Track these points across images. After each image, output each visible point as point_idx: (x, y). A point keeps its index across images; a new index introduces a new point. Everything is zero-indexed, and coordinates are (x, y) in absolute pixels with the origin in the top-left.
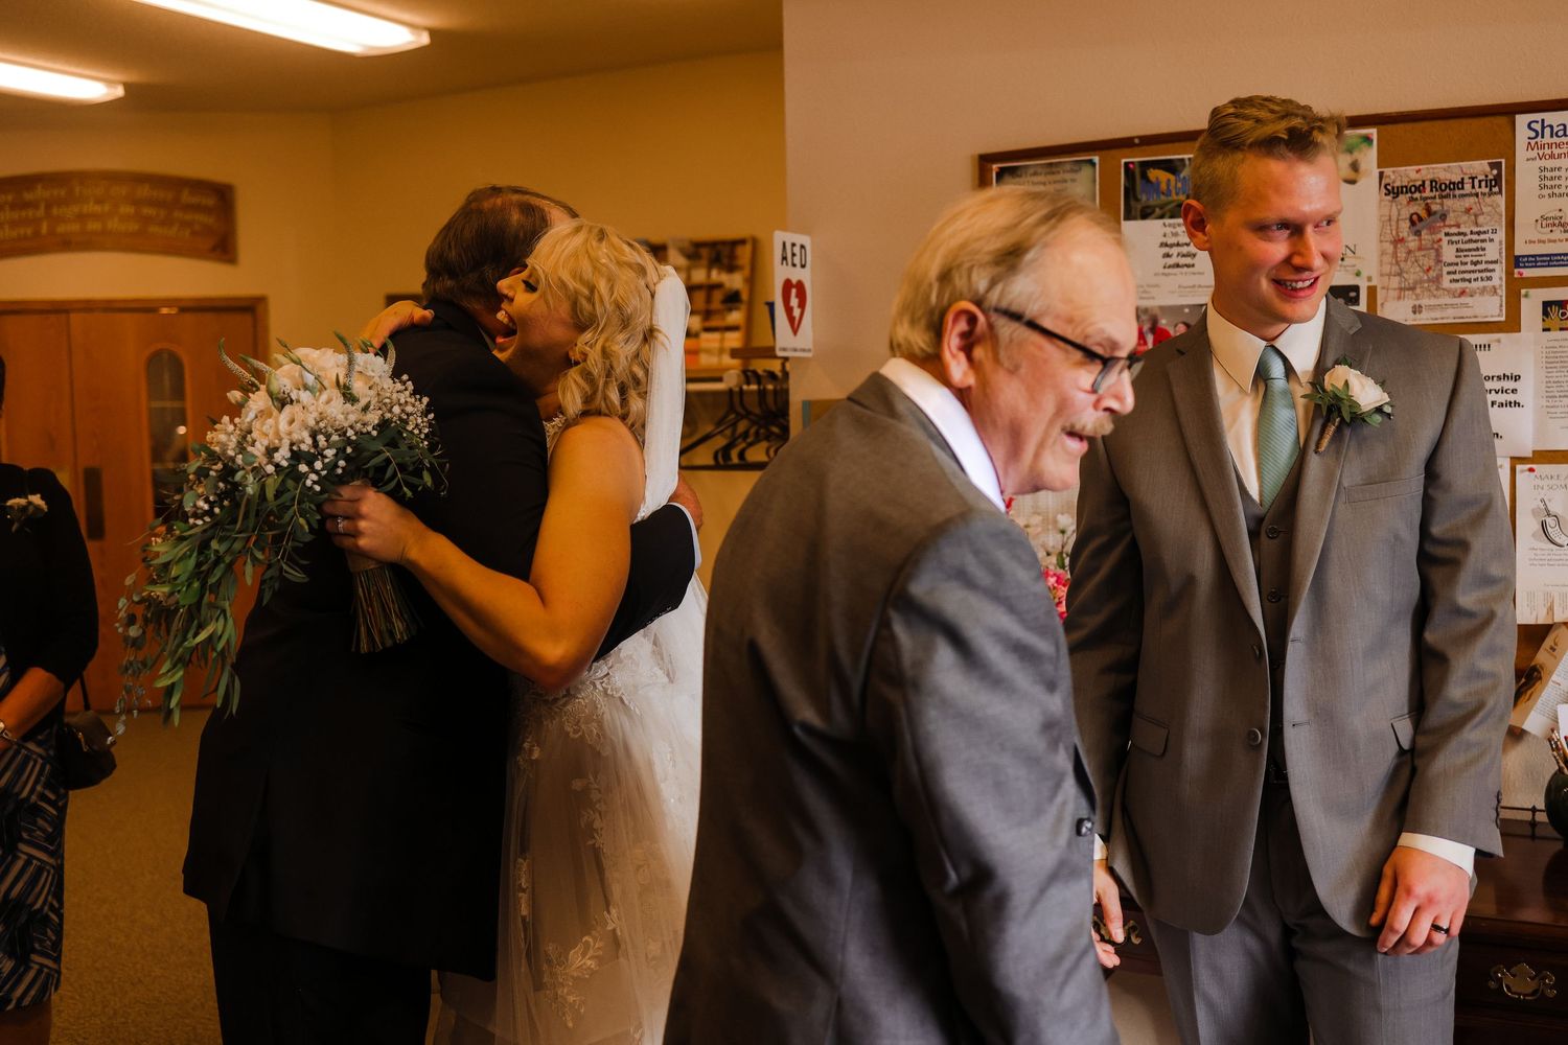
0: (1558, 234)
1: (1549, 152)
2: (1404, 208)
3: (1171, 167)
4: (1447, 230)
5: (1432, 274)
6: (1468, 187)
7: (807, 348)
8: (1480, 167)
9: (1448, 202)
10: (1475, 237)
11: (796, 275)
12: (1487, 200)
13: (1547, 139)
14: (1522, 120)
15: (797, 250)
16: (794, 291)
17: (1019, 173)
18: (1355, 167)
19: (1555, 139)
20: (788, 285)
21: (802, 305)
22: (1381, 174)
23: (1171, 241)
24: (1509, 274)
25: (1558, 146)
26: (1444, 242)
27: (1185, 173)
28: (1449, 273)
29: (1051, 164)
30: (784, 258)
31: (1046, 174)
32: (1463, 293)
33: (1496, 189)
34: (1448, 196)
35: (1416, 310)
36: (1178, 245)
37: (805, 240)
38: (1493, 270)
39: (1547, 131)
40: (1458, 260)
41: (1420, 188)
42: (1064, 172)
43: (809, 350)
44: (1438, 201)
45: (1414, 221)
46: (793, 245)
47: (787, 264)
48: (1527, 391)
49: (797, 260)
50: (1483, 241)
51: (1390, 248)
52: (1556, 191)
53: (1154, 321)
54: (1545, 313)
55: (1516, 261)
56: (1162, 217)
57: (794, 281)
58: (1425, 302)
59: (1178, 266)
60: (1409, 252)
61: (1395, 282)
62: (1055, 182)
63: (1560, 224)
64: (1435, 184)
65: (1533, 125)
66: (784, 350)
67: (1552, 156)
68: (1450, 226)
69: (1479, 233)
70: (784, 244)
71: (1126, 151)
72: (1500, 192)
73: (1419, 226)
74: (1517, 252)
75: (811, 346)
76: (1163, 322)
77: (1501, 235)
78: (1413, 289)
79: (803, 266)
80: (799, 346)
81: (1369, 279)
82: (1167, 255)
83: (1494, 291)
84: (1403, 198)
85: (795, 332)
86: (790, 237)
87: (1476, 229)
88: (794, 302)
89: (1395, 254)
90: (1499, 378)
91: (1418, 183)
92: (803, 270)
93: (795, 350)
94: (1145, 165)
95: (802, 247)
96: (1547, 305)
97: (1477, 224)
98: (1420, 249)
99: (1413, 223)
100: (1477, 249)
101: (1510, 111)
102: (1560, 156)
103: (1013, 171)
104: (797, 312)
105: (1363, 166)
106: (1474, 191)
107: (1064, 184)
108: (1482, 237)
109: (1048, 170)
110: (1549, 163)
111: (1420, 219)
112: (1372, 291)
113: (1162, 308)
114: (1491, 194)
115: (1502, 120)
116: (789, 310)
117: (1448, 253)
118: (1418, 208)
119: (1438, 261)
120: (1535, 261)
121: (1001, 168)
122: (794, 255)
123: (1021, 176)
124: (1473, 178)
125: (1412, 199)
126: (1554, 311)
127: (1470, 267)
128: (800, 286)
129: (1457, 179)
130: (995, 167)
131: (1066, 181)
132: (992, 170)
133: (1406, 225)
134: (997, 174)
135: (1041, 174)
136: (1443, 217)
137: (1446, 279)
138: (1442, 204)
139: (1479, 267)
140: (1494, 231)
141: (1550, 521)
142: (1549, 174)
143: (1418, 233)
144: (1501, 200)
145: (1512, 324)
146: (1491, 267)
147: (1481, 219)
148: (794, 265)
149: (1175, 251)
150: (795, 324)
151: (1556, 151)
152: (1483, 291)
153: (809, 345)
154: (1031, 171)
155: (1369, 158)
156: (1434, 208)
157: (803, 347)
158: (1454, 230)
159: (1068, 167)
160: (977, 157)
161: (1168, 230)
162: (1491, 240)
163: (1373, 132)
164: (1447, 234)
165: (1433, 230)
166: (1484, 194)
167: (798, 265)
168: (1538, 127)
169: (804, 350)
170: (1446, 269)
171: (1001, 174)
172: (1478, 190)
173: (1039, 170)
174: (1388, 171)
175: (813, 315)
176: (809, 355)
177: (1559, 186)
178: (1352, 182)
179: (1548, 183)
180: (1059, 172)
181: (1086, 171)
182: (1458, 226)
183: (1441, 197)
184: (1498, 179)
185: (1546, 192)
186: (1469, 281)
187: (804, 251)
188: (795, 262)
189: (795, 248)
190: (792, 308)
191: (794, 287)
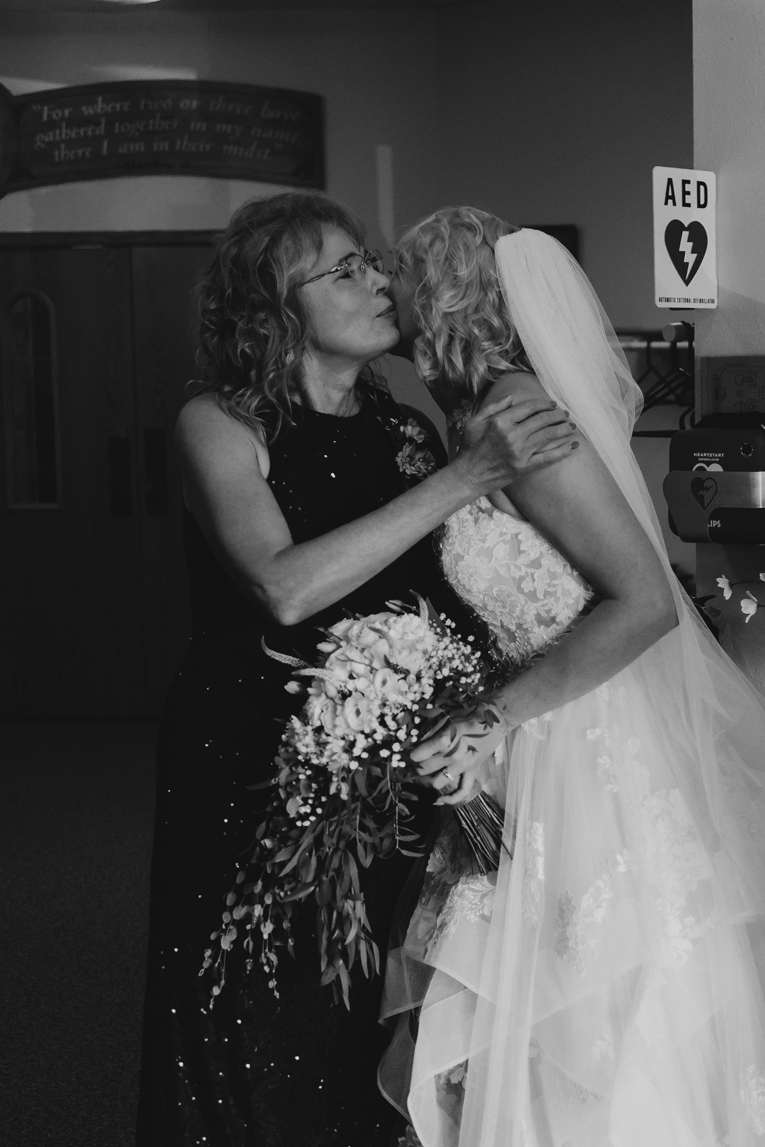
7: (707, 298)
11: (687, 216)
15: (692, 188)
16: (685, 234)
30: (670, 197)
37: (705, 176)
43: (711, 301)
46: (685, 182)
47: (674, 204)
49: (692, 199)
57: (686, 224)
66: (670, 300)
70: (670, 181)
75: (715, 296)
79: (700, 206)
80: (692, 296)
86: (678, 174)
88: (686, 246)
92: (699, 210)
93: (688, 300)
95: (699, 184)
104: (690, 258)
122: (685, 193)
148: (686, 205)
150: (686, 273)
153: (711, 295)
157: (700, 297)
167: (694, 204)
169: (701, 301)
175: (717, 258)
176: (713, 306)
187: (702, 188)
188: (687, 202)
189: (688, 188)
190: (684, 253)
191: (686, 229)
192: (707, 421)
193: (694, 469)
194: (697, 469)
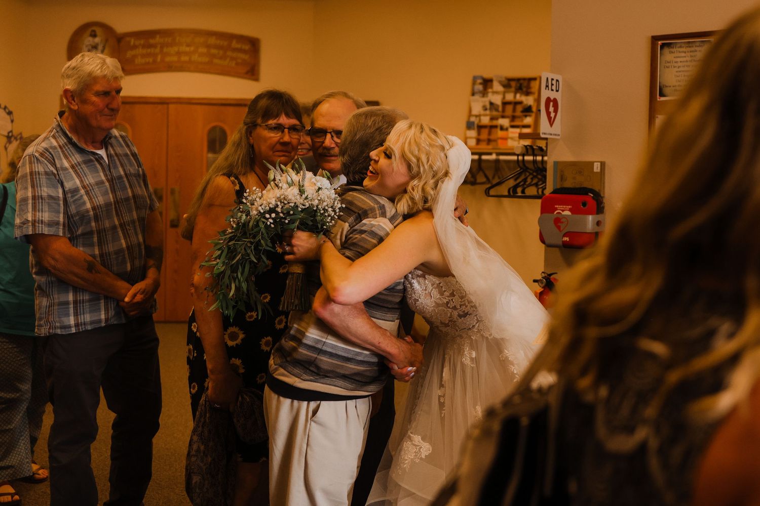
7: (557, 133)
11: (553, 95)
15: (554, 82)
16: (551, 104)
17: (672, 46)
20: (548, 100)
21: (556, 111)
29: (689, 42)
30: (547, 86)
31: (687, 47)
37: (560, 78)
42: (696, 46)
43: (559, 135)
46: (552, 79)
47: (548, 89)
49: (554, 87)
57: (552, 99)
62: (691, 52)
66: (545, 134)
70: (547, 78)
75: (560, 133)
79: (557, 91)
80: (553, 133)
85: (551, 125)
88: (551, 109)
92: (556, 93)
93: (551, 134)
95: (557, 81)
103: (669, 45)
104: (552, 115)
107: (695, 53)
109: (687, 45)
116: (548, 113)
121: (663, 43)
122: (552, 85)
123: (671, 48)
128: (555, 101)
130: (660, 42)
131: (696, 51)
132: (658, 44)
134: (660, 46)
135: (683, 47)
148: (552, 90)
150: (551, 122)
153: (559, 132)
154: (679, 45)
157: (555, 133)
159: (698, 44)
160: (651, 37)
167: (555, 90)
169: (556, 135)
171: (663, 46)
173: (683, 45)
175: (561, 116)
176: (559, 137)
180: (693, 47)
187: (558, 83)
188: (553, 88)
189: (553, 81)
190: (550, 112)
191: (552, 101)
192: (555, 191)
193: (555, 213)
194: (557, 213)
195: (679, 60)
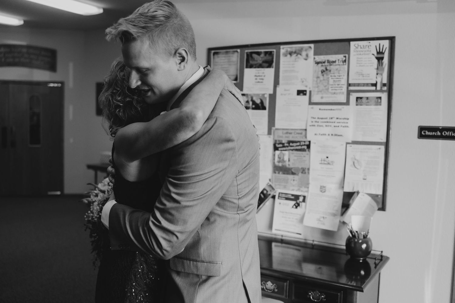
0: (361, 77)
1: (359, 53)
2: (320, 68)
3: (259, 54)
4: (331, 75)
5: (327, 87)
6: (337, 63)
8: (341, 57)
9: (332, 67)
10: (338, 77)
12: (342, 66)
13: (359, 49)
14: (352, 43)
18: (307, 55)
19: (361, 50)
22: (314, 58)
23: (257, 75)
24: (348, 88)
25: (362, 51)
26: (330, 78)
27: (262, 55)
28: (332, 87)
29: (227, 52)
31: (226, 54)
32: (334, 93)
33: (345, 63)
34: (331, 65)
35: (322, 98)
36: (259, 76)
38: (343, 87)
39: (359, 47)
40: (333, 84)
41: (324, 62)
42: (230, 54)
44: (329, 66)
45: (323, 72)
48: (351, 123)
50: (340, 78)
51: (315, 79)
52: (361, 65)
53: (252, 98)
54: (357, 100)
55: (349, 85)
56: (255, 68)
58: (324, 95)
59: (259, 82)
60: (321, 81)
61: (316, 89)
62: (228, 57)
63: (362, 74)
64: (328, 62)
65: (356, 45)
67: (360, 54)
68: (332, 74)
69: (340, 76)
71: (247, 48)
72: (346, 64)
73: (324, 73)
74: (350, 82)
76: (254, 99)
77: (346, 77)
78: (321, 91)
81: (310, 88)
82: (256, 79)
83: (343, 93)
84: (320, 65)
87: (339, 75)
89: (317, 81)
90: (343, 119)
91: (324, 61)
94: (252, 53)
96: (357, 98)
97: (339, 73)
98: (324, 80)
99: (322, 72)
100: (339, 81)
101: (349, 41)
102: (362, 54)
103: (218, 53)
105: (309, 55)
106: (338, 64)
108: (340, 77)
110: (360, 56)
111: (324, 71)
112: (310, 92)
113: (254, 94)
114: (343, 65)
115: (347, 43)
117: (331, 82)
118: (324, 68)
119: (328, 84)
120: (354, 85)
124: (339, 60)
125: (322, 66)
126: (359, 100)
127: (337, 86)
129: (334, 60)
130: (213, 52)
131: (231, 57)
132: (211, 53)
133: (320, 73)
135: (224, 54)
136: (330, 71)
137: (330, 89)
138: (330, 67)
139: (340, 86)
140: (344, 76)
141: (356, 162)
142: (359, 60)
143: (323, 75)
144: (346, 67)
145: (347, 103)
146: (342, 86)
147: (340, 72)
149: (258, 78)
151: (361, 53)
152: (340, 93)
154: (221, 53)
155: (311, 53)
156: (328, 68)
158: (333, 75)
160: (207, 49)
161: (257, 72)
162: (343, 78)
163: (312, 45)
164: (331, 76)
165: (327, 74)
166: (341, 65)
168: (357, 46)
170: (331, 86)
171: (214, 54)
172: (340, 63)
174: (316, 57)
177: (362, 63)
178: (306, 59)
179: (359, 62)
181: (236, 54)
182: (334, 74)
183: (330, 65)
184: (345, 61)
185: (358, 65)
186: (336, 90)
195: (222, 61)
